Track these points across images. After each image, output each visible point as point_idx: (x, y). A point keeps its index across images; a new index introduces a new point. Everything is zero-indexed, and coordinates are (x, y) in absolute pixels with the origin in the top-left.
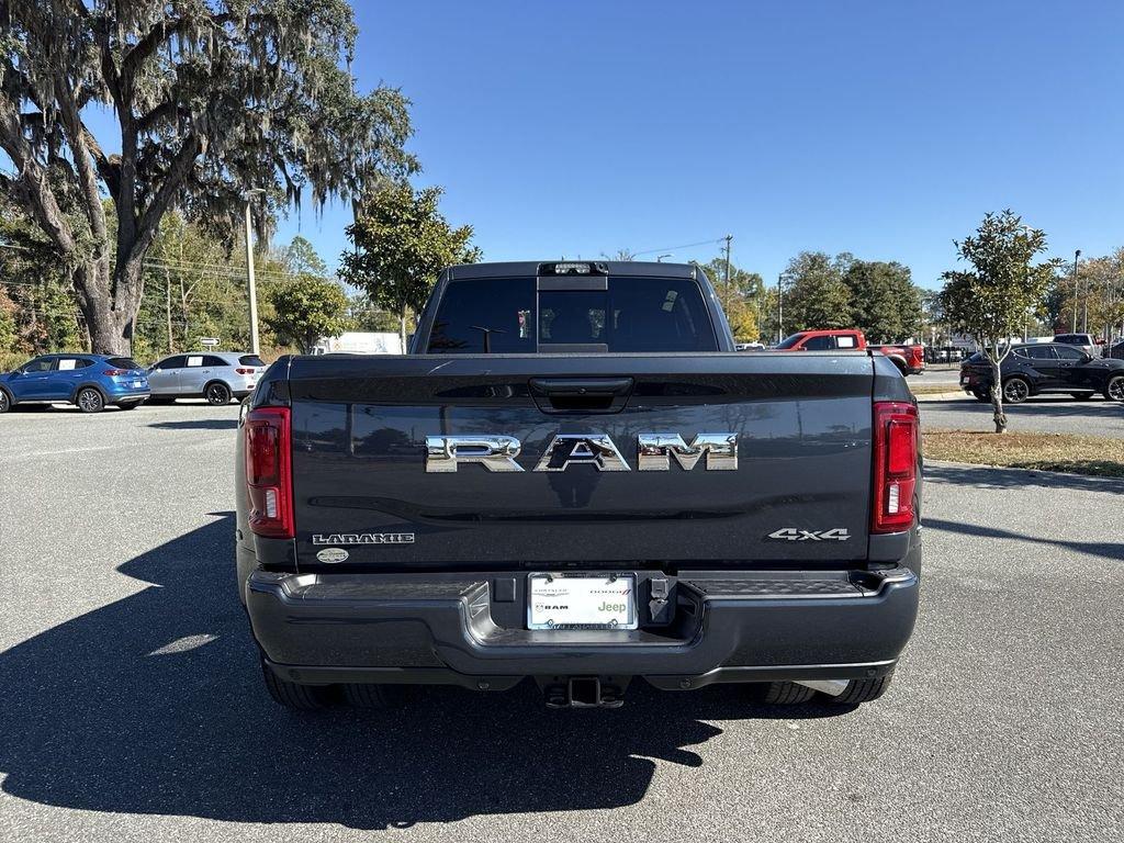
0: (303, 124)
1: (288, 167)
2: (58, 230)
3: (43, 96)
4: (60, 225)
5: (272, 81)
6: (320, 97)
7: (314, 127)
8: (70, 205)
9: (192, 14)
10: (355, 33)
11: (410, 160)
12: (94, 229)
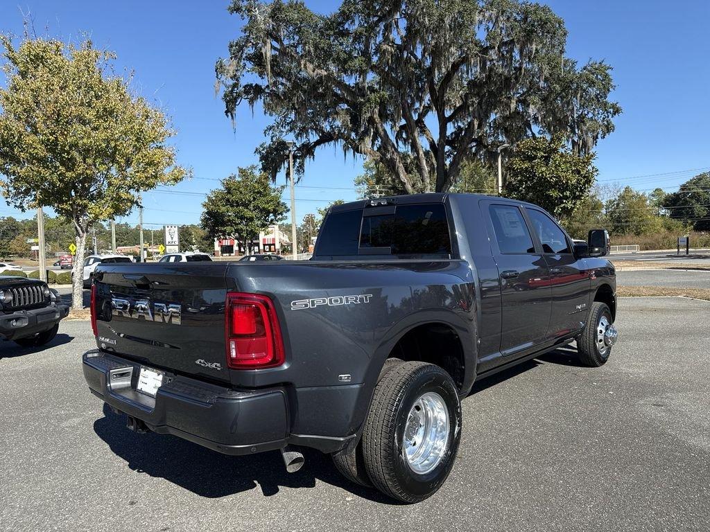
0: (536, 99)
1: (533, 127)
2: (405, 183)
3: (396, 117)
4: (406, 181)
5: (516, 78)
6: (546, 80)
7: (544, 100)
8: (412, 170)
9: (469, 52)
10: (565, 34)
11: (613, 106)
12: (423, 180)
